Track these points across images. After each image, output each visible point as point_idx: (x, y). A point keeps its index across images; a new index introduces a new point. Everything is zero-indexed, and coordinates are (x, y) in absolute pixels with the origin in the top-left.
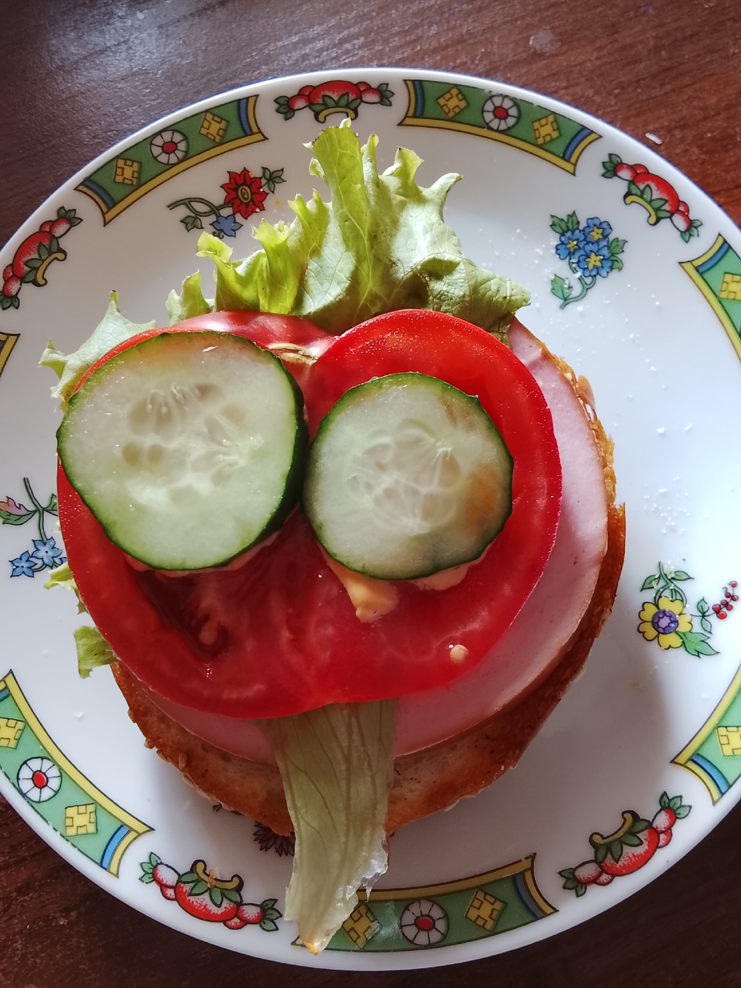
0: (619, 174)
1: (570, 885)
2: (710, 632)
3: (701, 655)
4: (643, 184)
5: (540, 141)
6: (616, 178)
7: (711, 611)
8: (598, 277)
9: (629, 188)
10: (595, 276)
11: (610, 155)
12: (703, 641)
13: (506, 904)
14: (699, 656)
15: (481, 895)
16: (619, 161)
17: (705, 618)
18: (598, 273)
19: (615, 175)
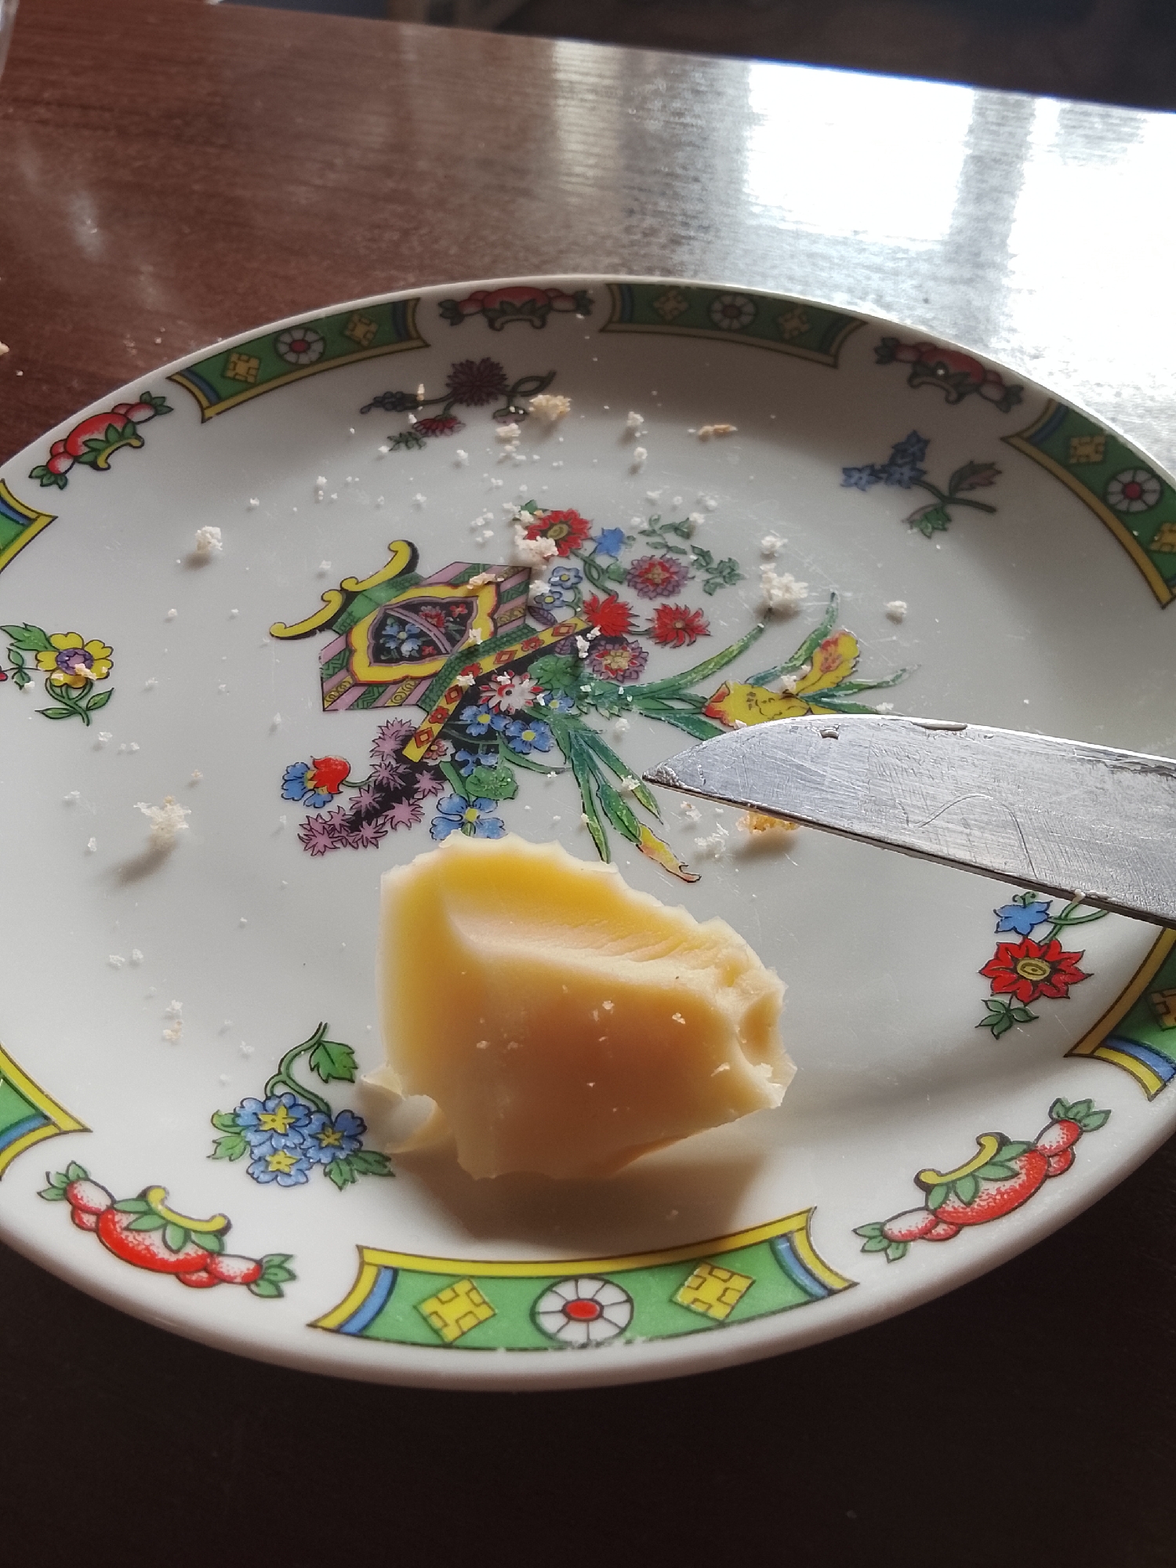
0: (252, 1265)
1: (159, 402)
2: (10, 650)
3: (24, 626)
4: (187, 1254)
5: (462, 1287)
6: (258, 1257)
7: (10, 674)
8: (263, 1099)
9: (222, 1245)
10: (268, 1098)
11: (280, 1295)
12: (20, 641)
13: (223, 376)
14: (26, 625)
15: (251, 379)
16: (253, 1287)
17: (15, 666)
18: (264, 1104)
19: (259, 1263)
